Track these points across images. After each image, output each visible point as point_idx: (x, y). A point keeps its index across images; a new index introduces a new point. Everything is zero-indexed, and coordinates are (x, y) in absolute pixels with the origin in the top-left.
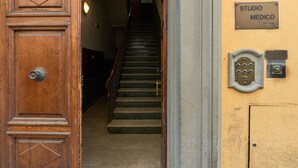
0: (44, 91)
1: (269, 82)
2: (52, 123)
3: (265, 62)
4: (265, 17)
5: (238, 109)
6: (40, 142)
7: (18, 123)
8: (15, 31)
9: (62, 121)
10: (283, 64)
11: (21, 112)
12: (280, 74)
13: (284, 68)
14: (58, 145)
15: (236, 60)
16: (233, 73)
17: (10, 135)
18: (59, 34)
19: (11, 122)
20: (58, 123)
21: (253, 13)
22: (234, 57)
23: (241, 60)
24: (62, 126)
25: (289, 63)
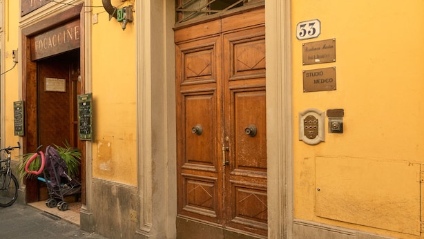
0: (202, 142)
1: (330, 137)
2: (206, 169)
3: (327, 119)
4: (325, 81)
5: (307, 158)
6: (200, 184)
7: (188, 167)
8: (185, 96)
9: (212, 168)
10: (340, 121)
11: (190, 159)
12: (338, 129)
13: (342, 125)
14: (210, 187)
15: (304, 117)
16: (303, 129)
17: (183, 176)
18: (209, 97)
19: (184, 166)
20: (210, 169)
21: (316, 78)
22: (303, 115)
23: (308, 118)
24: (212, 172)
25: (345, 120)
